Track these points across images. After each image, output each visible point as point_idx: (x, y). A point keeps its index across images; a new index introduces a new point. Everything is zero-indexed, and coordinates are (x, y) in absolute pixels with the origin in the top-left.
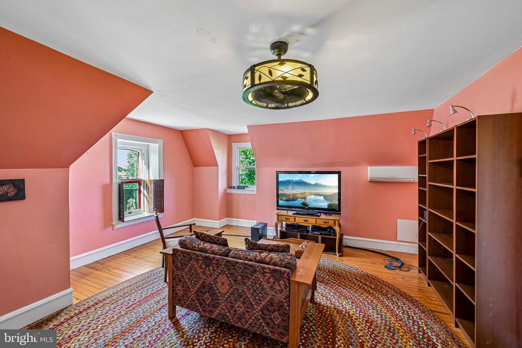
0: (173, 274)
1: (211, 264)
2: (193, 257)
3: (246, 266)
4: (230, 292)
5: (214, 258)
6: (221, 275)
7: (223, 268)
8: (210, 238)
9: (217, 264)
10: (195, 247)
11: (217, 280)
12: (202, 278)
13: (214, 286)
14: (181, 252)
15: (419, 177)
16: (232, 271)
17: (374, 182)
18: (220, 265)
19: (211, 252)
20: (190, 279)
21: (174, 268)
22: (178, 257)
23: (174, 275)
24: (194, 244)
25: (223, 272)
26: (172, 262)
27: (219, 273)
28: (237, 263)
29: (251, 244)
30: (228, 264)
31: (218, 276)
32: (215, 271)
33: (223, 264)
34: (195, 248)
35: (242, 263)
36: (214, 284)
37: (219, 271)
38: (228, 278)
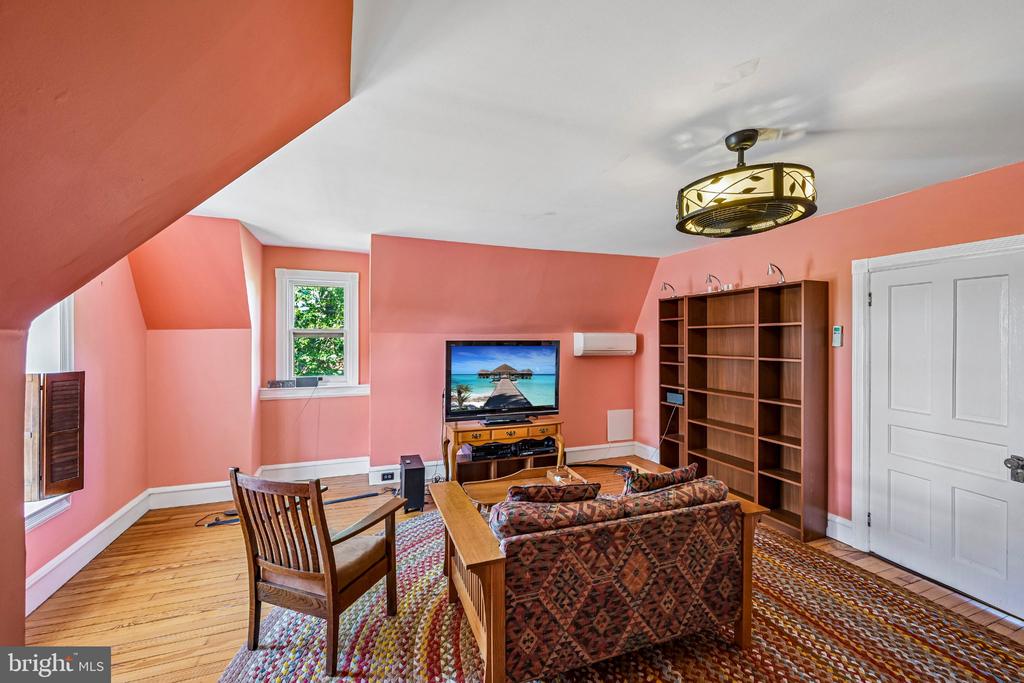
0: (507, 608)
1: (611, 541)
2: (567, 543)
3: (681, 519)
4: (651, 582)
5: (619, 526)
6: (632, 556)
7: (636, 541)
8: (564, 491)
9: (624, 538)
10: (558, 519)
11: (625, 570)
12: (589, 584)
13: (617, 585)
14: (534, 544)
15: (661, 348)
16: (654, 540)
17: (586, 357)
18: (632, 535)
19: (600, 518)
20: (557, 600)
21: (510, 592)
22: (523, 559)
23: (510, 611)
24: (552, 515)
25: (637, 548)
26: (503, 577)
27: (629, 554)
28: (664, 518)
29: (647, 479)
30: (648, 528)
31: (625, 561)
32: (620, 552)
33: (637, 531)
34: (560, 523)
35: (673, 516)
36: (617, 582)
37: (630, 550)
38: (647, 554)
